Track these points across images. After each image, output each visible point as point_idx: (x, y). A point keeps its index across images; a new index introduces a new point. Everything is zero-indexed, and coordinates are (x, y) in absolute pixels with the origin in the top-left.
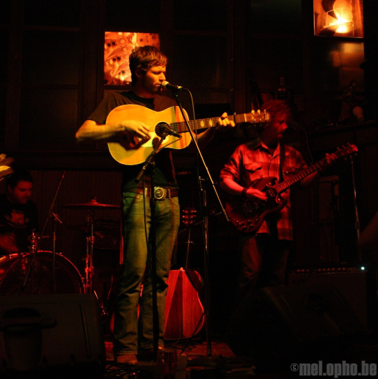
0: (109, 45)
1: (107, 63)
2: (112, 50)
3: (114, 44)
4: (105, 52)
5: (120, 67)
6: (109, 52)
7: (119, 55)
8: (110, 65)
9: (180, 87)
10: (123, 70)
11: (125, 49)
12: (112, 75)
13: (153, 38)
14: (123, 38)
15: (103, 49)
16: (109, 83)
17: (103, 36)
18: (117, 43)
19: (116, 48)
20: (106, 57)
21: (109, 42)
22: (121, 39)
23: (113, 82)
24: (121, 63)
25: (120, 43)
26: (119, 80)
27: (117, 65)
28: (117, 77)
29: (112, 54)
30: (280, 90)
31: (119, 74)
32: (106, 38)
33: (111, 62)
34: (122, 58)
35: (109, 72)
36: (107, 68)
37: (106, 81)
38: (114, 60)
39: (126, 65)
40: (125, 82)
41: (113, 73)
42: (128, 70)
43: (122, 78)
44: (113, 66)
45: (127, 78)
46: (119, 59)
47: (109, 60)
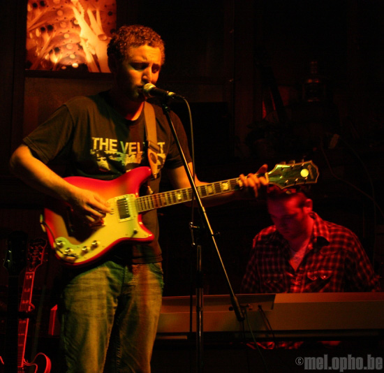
0: (35, 6)
1: (31, 35)
2: (39, 13)
3: (43, 4)
4: (29, 18)
5: (52, 41)
6: (35, 17)
7: (50, 22)
8: (36, 38)
10: (57, 45)
11: (60, 13)
12: (39, 53)
15: (26, 12)
16: (33, 67)
18: (47, 2)
19: (46, 10)
20: (29, 24)
21: (35, 0)
23: (40, 66)
24: (54, 34)
25: (52, 3)
26: (49, 63)
27: (47, 38)
28: (46, 57)
29: (40, 20)
30: (310, 81)
31: (51, 52)
33: (38, 33)
34: (55, 27)
35: (35, 48)
36: (31, 42)
37: (30, 64)
38: (42, 30)
39: (62, 38)
40: (59, 65)
41: (40, 51)
42: (65, 47)
43: (55, 59)
44: (41, 39)
45: (63, 59)
46: (50, 28)
47: (35, 29)
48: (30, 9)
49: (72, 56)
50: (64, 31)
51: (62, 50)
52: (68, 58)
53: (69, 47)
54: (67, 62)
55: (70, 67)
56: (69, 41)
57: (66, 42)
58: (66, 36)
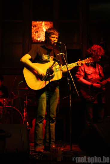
0: (34, 27)
1: (33, 34)
2: (35, 28)
3: (35, 26)
4: (32, 30)
5: (38, 35)
6: (34, 29)
7: (37, 31)
9: (61, 43)
10: (39, 36)
11: (40, 28)
12: (35, 38)
13: (51, 23)
14: (39, 24)
15: (31, 28)
16: (34, 42)
17: (31, 23)
18: (37, 26)
19: (36, 28)
20: (32, 31)
21: (34, 25)
22: (38, 24)
23: (35, 41)
24: (38, 33)
25: (38, 26)
26: (37, 40)
27: (37, 34)
28: (37, 39)
29: (35, 30)
30: (101, 43)
31: (38, 38)
32: (33, 24)
33: (34, 33)
34: (39, 32)
35: (34, 37)
36: (33, 36)
37: (33, 41)
38: (36, 32)
39: (40, 34)
40: (40, 41)
42: (41, 36)
43: (39, 39)
44: (35, 35)
45: (40, 39)
46: (37, 32)
48: (32, 27)
49: (43, 39)
50: (41, 32)
51: (40, 37)
52: (42, 39)
53: (42, 36)
54: (41, 40)
55: (42, 41)
56: (42, 35)
57: (41, 35)
58: (41, 34)
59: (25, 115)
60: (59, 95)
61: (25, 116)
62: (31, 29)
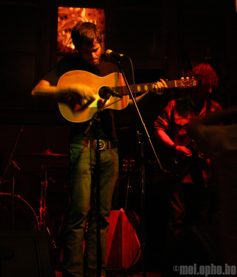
0: (62, 19)
1: (60, 34)
2: (64, 22)
3: (66, 17)
4: (59, 25)
6: (62, 24)
7: (70, 27)
8: (62, 35)
9: (121, 55)
11: (75, 23)
13: (99, 13)
14: (74, 12)
15: (57, 22)
16: (61, 51)
17: (57, 10)
18: (69, 16)
19: (68, 21)
20: (59, 28)
21: (62, 16)
22: (72, 14)
23: (65, 50)
25: (71, 17)
26: (70, 49)
27: (69, 35)
28: (68, 46)
29: (65, 26)
31: (70, 43)
32: (59, 12)
33: (64, 33)
35: (62, 41)
36: (60, 38)
37: (59, 49)
38: (66, 31)
41: (65, 42)
44: (65, 36)
47: (62, 31)
48: (59, 20)
59: (43, 212)
60: (118, 168)
61: (42, 214)
62: (56, 24)
